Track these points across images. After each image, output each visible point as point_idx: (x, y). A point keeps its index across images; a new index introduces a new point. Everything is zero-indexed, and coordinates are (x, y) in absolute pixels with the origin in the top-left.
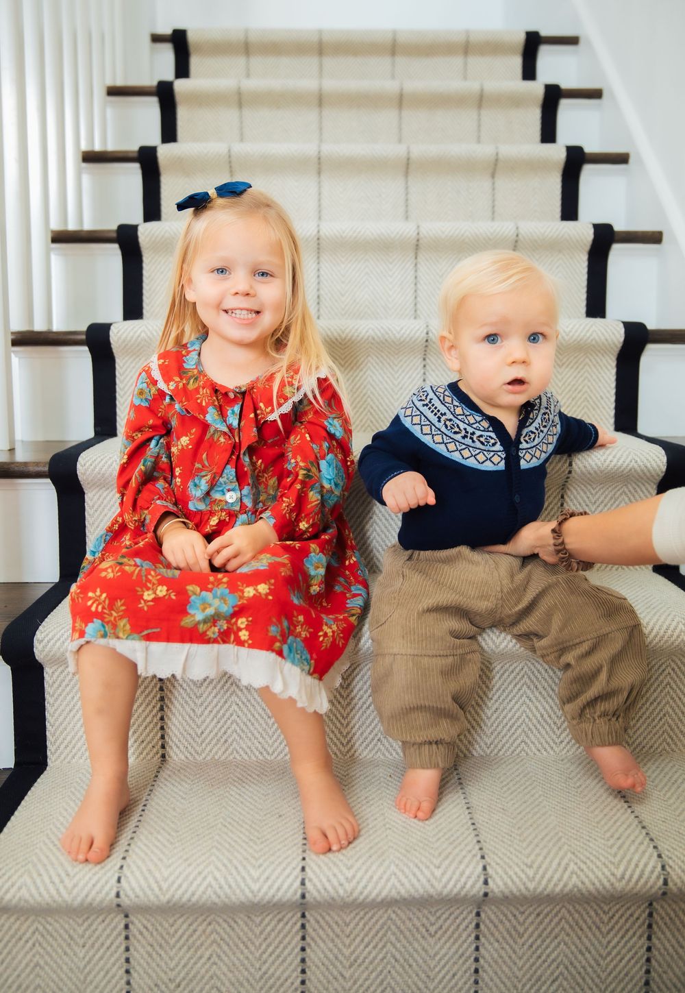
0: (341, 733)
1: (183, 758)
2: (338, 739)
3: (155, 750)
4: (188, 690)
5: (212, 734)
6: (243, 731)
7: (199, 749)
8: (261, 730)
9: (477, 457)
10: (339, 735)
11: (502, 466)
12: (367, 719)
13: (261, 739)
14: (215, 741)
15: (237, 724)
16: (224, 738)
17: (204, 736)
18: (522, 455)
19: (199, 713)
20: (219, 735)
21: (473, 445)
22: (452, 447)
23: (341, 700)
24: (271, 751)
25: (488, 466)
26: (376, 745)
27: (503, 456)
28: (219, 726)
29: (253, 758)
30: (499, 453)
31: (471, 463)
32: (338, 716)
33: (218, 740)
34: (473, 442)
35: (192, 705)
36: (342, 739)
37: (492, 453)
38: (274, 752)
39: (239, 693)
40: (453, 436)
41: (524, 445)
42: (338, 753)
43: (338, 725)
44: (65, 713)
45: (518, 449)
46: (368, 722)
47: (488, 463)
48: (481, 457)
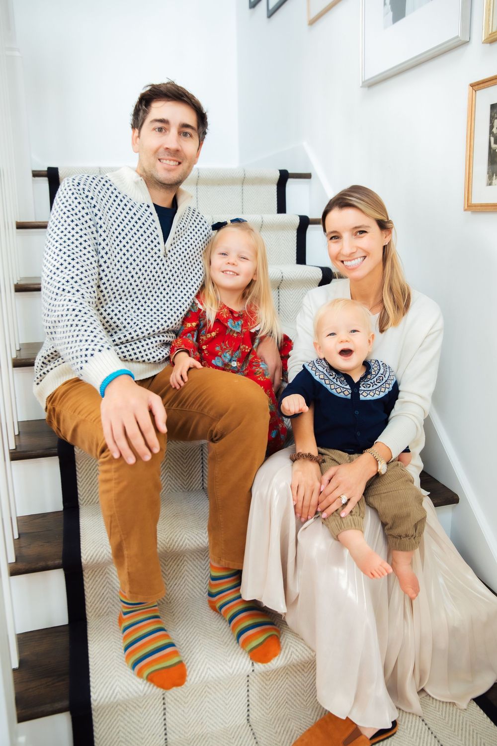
0: (266, 703)
1: (177, 737)
2: (265, 707)
3: (161, 737)
4: (180, 701)
5: (194, 721)
6: (212, 715)
7: (187, 731)
8: (222, 712)
9: (337, 390)
10: (265, 705)
11: (349, 397)
12: (280, 693)
13: (222, 717)
14: (196, 724)
15: (209, 712)
16: (201, 722)
17: (189, 723)
18: (361, 393)
19: (186, 711)
20: (198, 720)
21: (336, 383)
22: (327, 382)
23: (266, 687)
24: (227, 722)
25: (342, 395)
26: (285, 705)
27: (350, 392)
28: (198, 715)
29: (218, 728)
30: (349, 390)
31: (334, 392)
32: (265, 695)
33: (198, 723)
34: (337, 381)
35: (183, 709)
36: (266, 706)
37: (345, 389)
38: (229, 722)
39: (210, 696)
40: (328, 376)
41: (362, 388)
42: (265, 714)
43: (265, 700)
44: (106, 730)
45: (359, 390)
46: (280, 695)
47: (342, 394)
48: (339, 390)
